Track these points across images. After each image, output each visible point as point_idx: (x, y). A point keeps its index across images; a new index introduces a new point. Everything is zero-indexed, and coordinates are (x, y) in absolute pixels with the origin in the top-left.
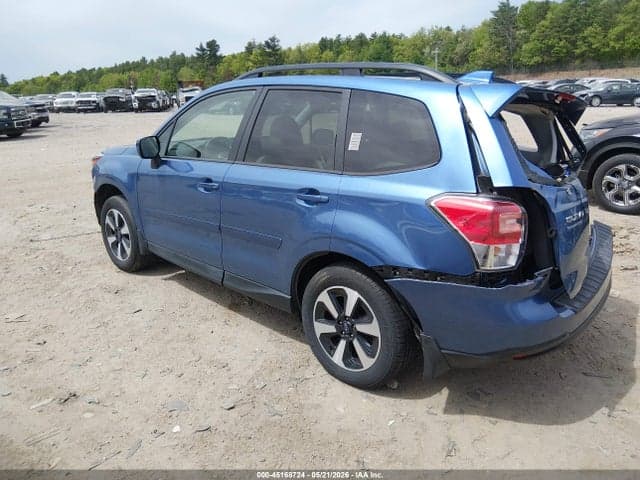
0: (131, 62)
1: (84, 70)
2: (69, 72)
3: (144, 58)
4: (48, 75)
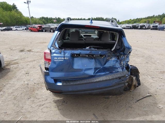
0: (150, 16)
1: (138, 18)
2: (134, 19)
3: (154, 15)
4: (129, 20)
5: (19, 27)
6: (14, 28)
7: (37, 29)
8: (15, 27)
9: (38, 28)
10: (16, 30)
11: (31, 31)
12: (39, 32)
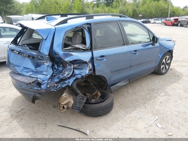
5: (158, 20)
6: (152, 21)
7: (172, 22)
8: (153, 19)
9: (174, 21)
10: (154, 23)
11: (165, 25)
12: (173, 26)
